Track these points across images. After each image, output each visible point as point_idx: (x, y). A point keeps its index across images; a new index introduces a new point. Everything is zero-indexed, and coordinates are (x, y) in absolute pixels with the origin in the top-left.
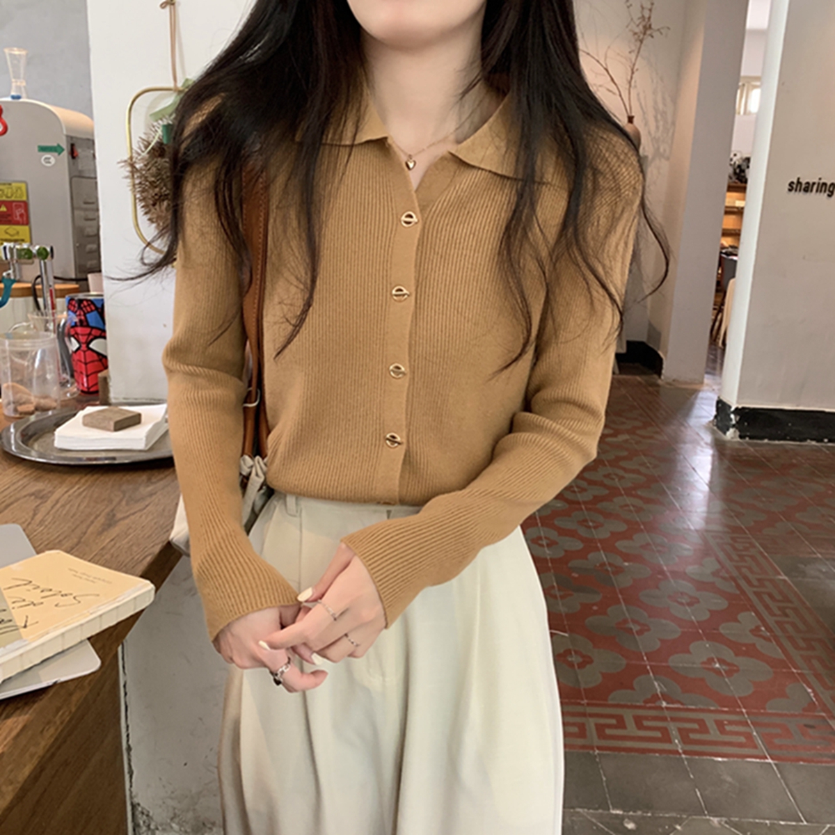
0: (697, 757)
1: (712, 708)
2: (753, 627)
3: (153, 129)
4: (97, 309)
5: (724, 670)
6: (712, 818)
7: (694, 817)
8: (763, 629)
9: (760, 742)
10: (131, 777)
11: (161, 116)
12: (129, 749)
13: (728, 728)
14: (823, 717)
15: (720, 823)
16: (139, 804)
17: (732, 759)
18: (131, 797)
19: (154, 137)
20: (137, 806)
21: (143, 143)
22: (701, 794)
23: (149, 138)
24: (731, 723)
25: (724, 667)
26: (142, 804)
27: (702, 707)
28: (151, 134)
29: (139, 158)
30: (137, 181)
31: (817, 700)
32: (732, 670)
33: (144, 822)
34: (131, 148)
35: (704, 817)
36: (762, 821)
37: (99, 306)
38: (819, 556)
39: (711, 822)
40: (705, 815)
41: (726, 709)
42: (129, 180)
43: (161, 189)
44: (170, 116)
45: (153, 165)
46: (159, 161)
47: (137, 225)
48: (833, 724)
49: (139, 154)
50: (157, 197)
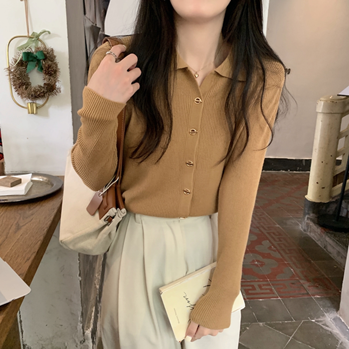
0: (252, 300)
1: (256, 280)
2: (268, 246)
3: (18, 54)
5: (259, 264)
6: (260, 323)
7: (253, 323)
8: (273, 247)
9: (275, 292)
10: (22, 333)
11: (21, 48)
12: (21, 321)
13: (263, 287)
14: (298, 279)
15: (263, 324)
16: (26, 345)
17: (265, 299)
18: (23, 342)
19: (19, 58)
20: (26, 346)
21: (14, 60)
22: (255, 314)
23: (16, 58)
24: (264, 285)
25: (259, 263)
26: (28, 344)
27: (252, 280)
28: (17, 56)
29: (13, 67)
30: (12, 77)
31: (295, 273)
32: (262, 264)
34: (9, 63)
35: (257, 323)
36: (278, 322)
38: (291, 216)
39: (260, 325)
40: (257, 322)
41: (262, 280)
42: (8, 77)
43: (22, 80)
44: (26, 48)
45: (18, 70)
46: (21, 67)
47: (12, 96)
48: (302, 282)
49: (11, 65)
50: (20, 84)
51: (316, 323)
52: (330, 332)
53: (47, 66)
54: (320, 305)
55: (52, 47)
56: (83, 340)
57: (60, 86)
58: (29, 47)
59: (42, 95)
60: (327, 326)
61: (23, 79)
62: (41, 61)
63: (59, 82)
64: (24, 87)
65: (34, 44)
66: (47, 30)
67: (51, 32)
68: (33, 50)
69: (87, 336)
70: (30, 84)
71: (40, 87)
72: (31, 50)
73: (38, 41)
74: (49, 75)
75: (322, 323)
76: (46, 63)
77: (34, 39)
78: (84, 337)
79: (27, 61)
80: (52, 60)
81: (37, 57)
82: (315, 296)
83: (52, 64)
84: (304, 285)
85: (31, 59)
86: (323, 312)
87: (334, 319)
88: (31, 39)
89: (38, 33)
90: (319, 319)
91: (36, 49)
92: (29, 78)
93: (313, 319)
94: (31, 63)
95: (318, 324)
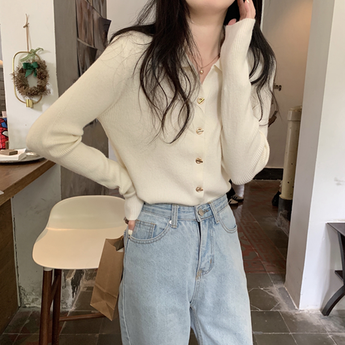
3: (20, 64)
4: (5, 121)
8: (245, 237)
10: (18, 277)
11: (23, 60)
12: (17, 267)
14: (260, 260)
16: (21, 286)
18: (19, 284)
21: (17, 68)
23: (19, 67)
26: (22, 286)
30: (15, 80)
31: (259, 255)
33: (23, 293)
34: (14, 70)
37: (5, 120)
38: (271, 215)
42: (13, 80)
43: (22, 83)
44: (26, 60)
45: (20, 75)
46: (22, 74)
47: (16, 94)
48: (262, 262)
49: (16, 72)
50: (21, 85)
51: (264, 290)
52: (273, 297)
53: (39, 72)
54: (272, 279)
55: (44, 60)
56: (65, 286)
57: (49, 88)
58: (29, 59)
59: (35, 94)
60: (272, 293)
61: (23, 81)
62: (36, 69)
63: (49, 85)
64: (24, 87)
65: (32, 58)
66: (41, 47)
67: (44, 49)
68: (31, 61)
69: (68, 282)
70: (29, 86)
71: (35, 87)
72: (29, 62)
73: (35, 55)
74: (41, 79)
75: (268, 291)
76: (39, 71)
77: (32, 54)
78: (66, 283)
79: (26, 69)
80: (44, 68)
81: (33, 66)
82: (271, 273)
83: (43, 71)
84: (264, 265)
85: (29, 68)
86: (273, 284)
87: (279, 289)
88: (30, 54)
89: (35, 50)
90: (267, 288)
91: (33, 61)
92: (27, 81)
93: (262, 288)
94: (29, 70)
95: (266, 291)
